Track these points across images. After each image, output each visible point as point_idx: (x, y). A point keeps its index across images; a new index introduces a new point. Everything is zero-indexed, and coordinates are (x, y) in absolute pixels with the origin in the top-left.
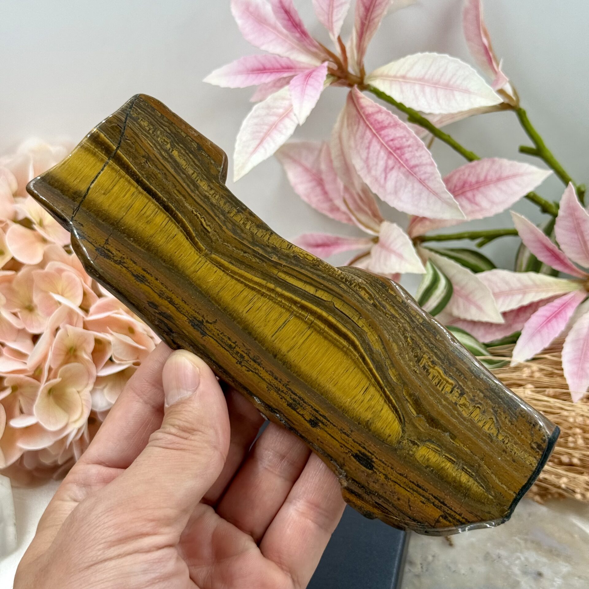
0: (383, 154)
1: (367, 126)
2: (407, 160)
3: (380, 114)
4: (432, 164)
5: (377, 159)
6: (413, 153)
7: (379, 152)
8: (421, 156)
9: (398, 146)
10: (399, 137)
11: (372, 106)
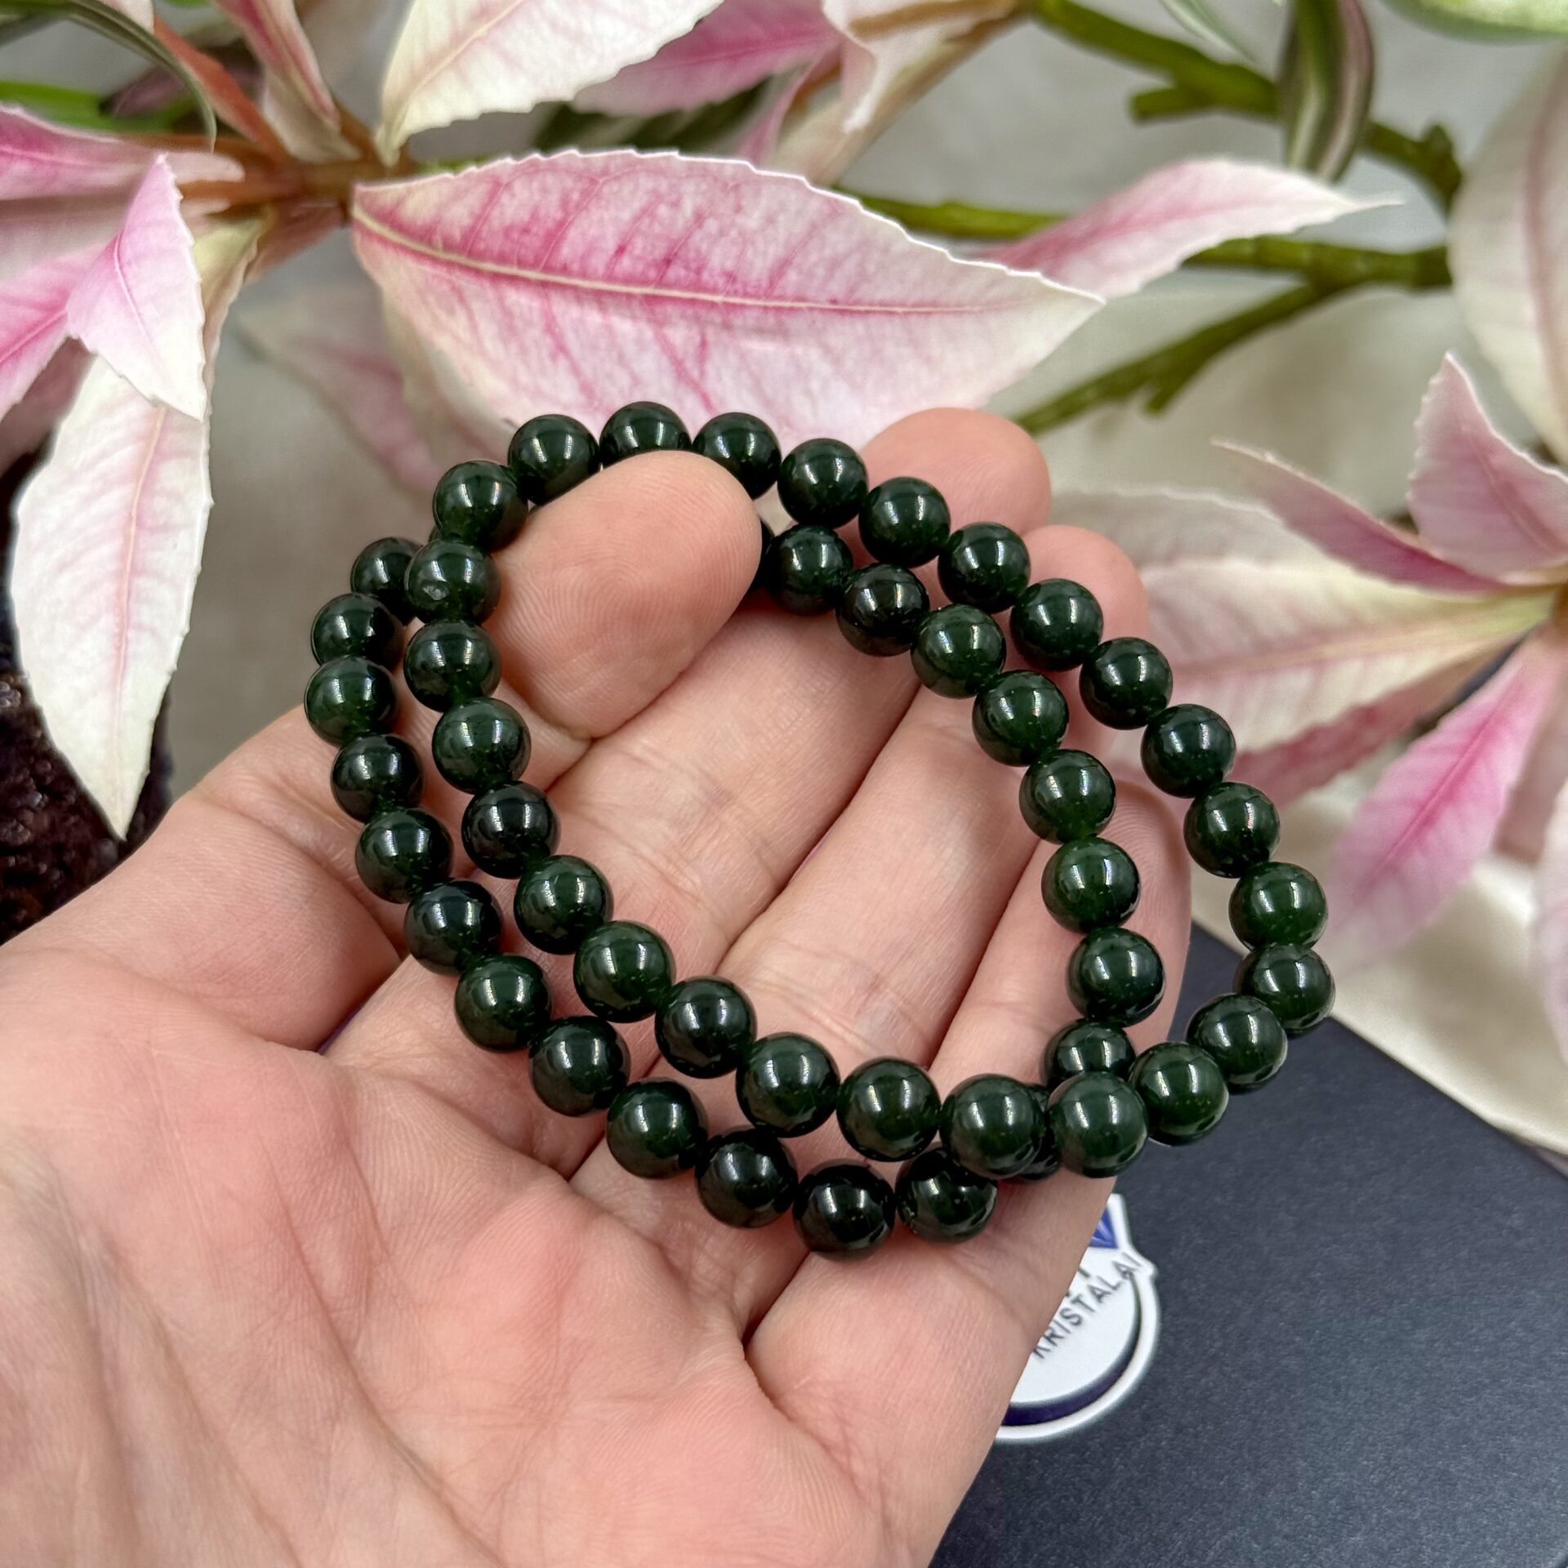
0: (625, 326)
1: (496, 277)
2: (731, 277)
3: (505, 198)
4: (835, 213)
5: (622, 360)
6: (734, 233)
7: (609, 329)
8: (770, 220)
9: (660, 252)
10: (637, 219)
11: (458, 195)
